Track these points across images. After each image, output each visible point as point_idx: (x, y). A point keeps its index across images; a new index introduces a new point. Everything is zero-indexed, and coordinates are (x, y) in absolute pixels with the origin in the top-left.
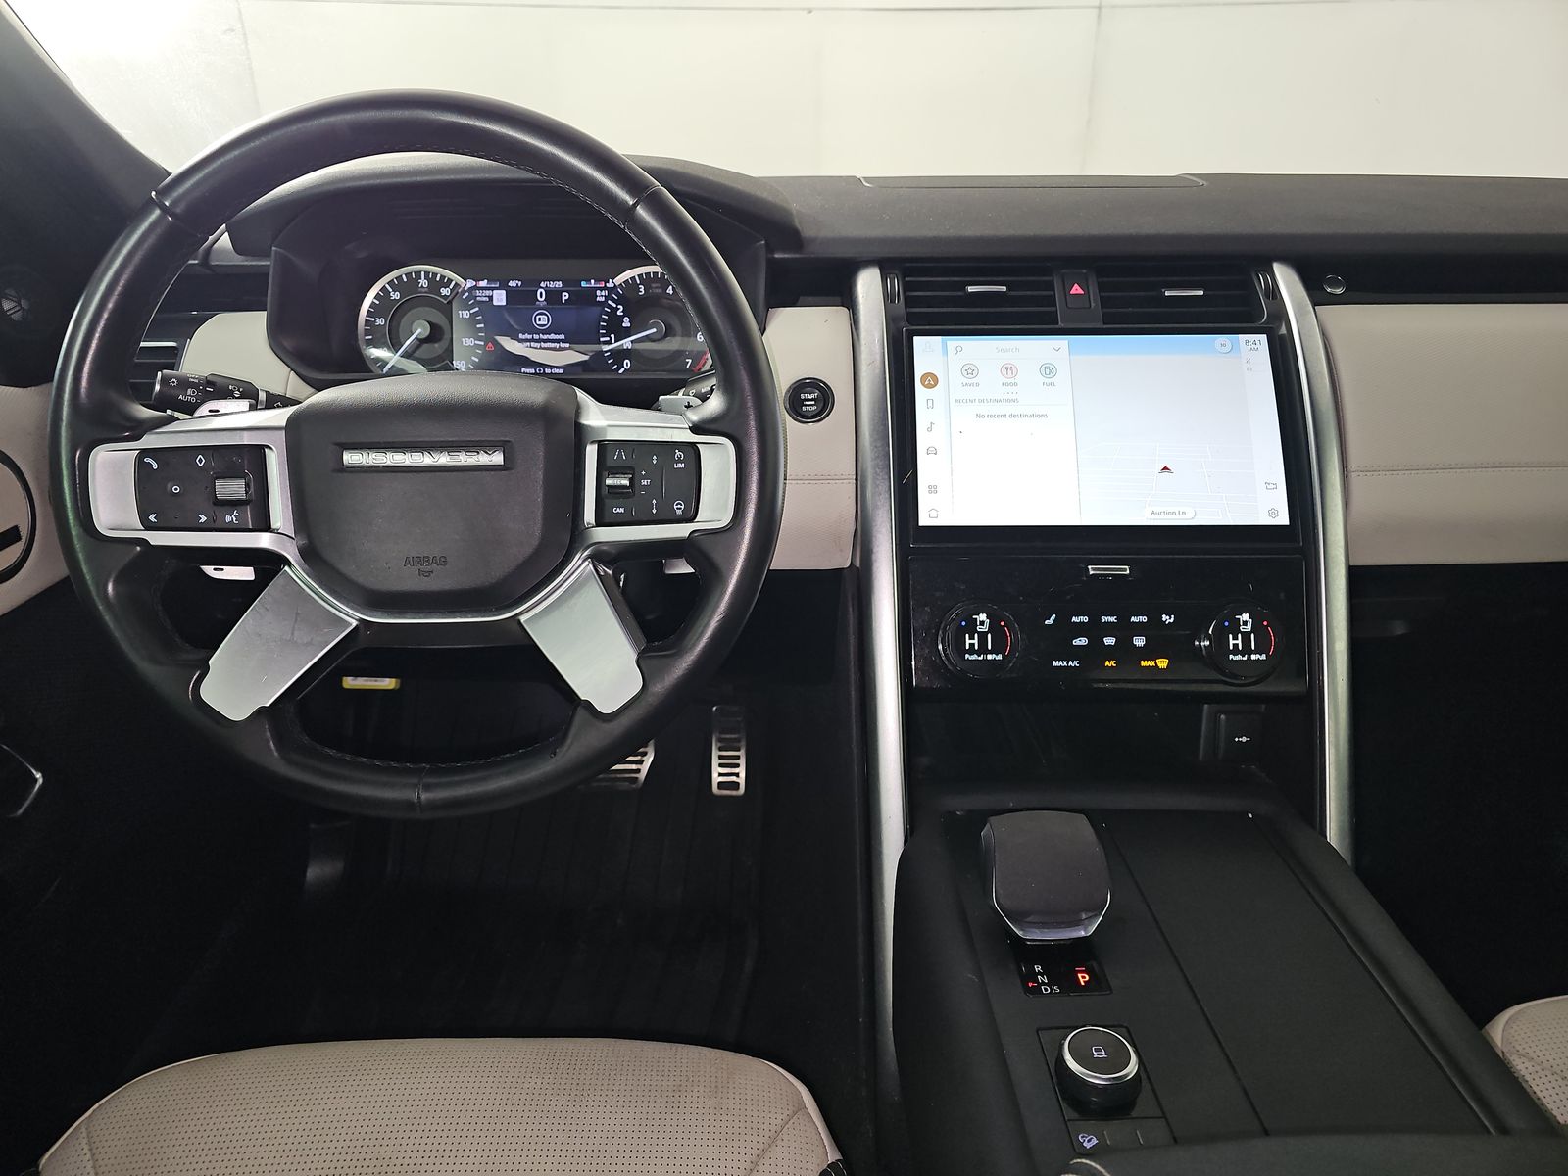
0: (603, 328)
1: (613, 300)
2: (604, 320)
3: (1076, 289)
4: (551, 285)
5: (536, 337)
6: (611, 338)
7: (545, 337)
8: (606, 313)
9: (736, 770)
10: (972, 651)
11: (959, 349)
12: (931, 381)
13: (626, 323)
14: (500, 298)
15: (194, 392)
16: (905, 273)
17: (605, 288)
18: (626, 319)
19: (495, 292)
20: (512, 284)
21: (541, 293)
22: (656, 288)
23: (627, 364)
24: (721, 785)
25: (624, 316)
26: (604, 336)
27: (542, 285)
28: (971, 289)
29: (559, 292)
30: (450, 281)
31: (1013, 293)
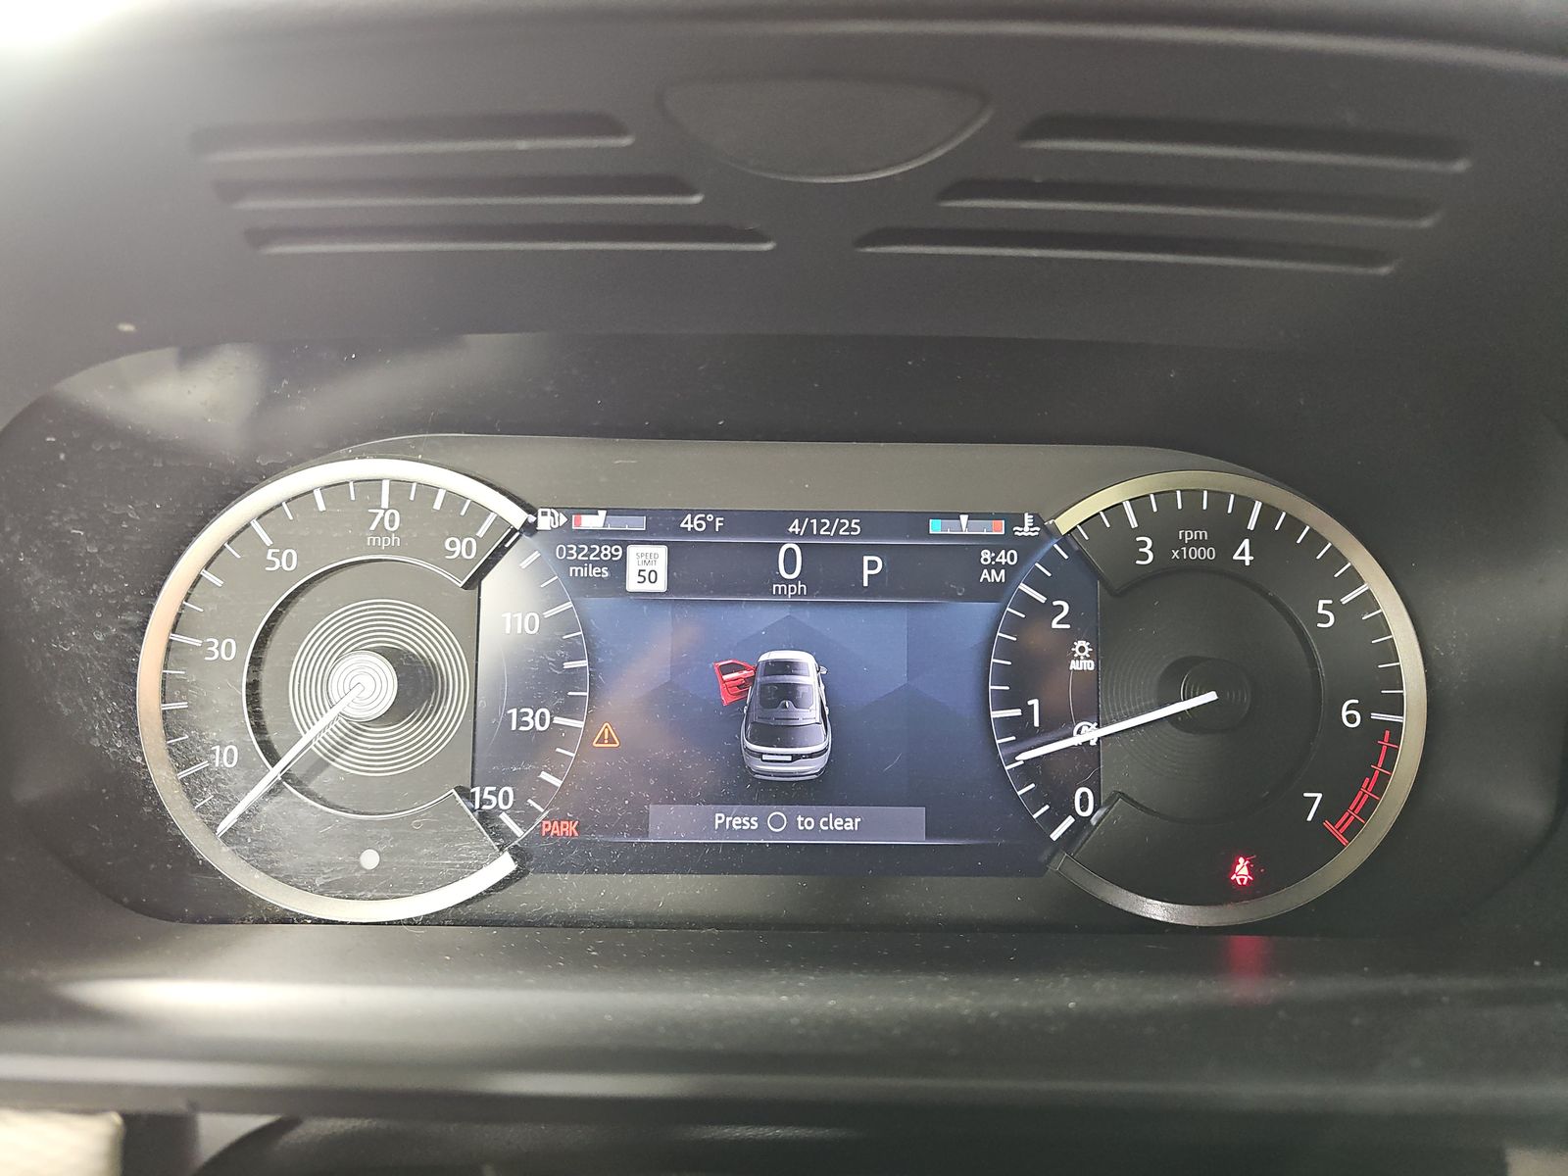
1: (1036, 581)
22: (1196, 544)
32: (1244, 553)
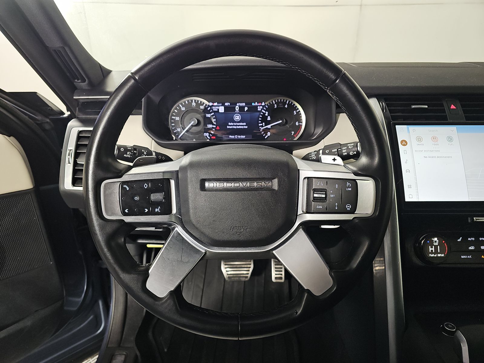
0: (260, 120)
1: (264, 110)
2: (261, 118)
3: (453, 107)
4: (241, 104)
5: (235, 124)
6: (263, 124)
7: (238, 124)
8: (261, 115)
9: (281, 273)
10: (432, 253)
11: (414, 130)
12: (405, 143)
13: (269, 119)
14: (222, 109)
15: (130, 153)
16: (386, 100)
17: (261, 105)
18: (269, 117)
19: (220, 107)
20: (226, 104)
21: (237, 108)
22: (281, 105)
23: (269, 134)
24: (276, 278)
25: (268, 116)
26: (260, 123)
27: (238, 104)
28: (413, 107)
29: (244, 107)
30: (204, 103)
31: (429, 108)
32: (286, 106)
